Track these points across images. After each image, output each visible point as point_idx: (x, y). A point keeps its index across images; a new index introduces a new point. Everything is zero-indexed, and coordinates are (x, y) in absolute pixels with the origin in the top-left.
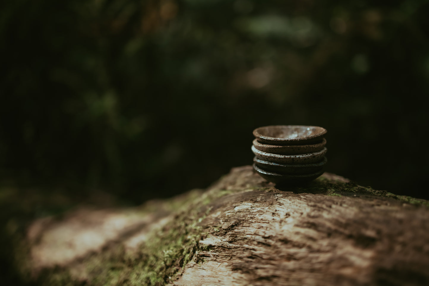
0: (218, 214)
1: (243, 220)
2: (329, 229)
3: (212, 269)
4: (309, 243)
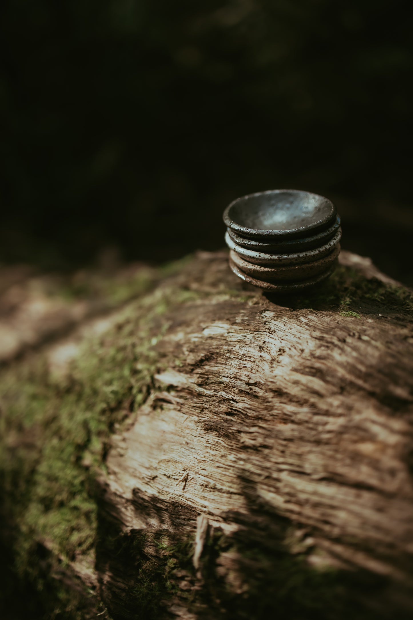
0: (179, 336)
1: (217, 353)
2: (342, 379)
3: (176, 423)
4: (313, 399)
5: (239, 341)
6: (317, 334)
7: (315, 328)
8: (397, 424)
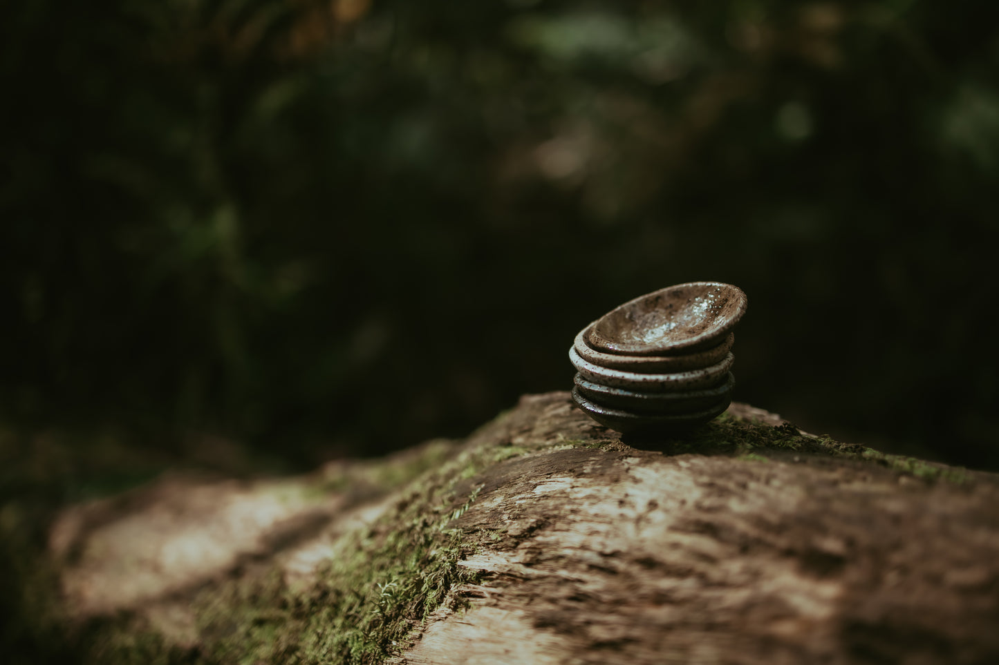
0: (498, 500)
1: (555, 516)
2: (744, 536)
3: (489, 623)
4: (701, 567)
5: (588, 497)
6: (705, 479)
7: (701, 473)
8: (830, 590)
